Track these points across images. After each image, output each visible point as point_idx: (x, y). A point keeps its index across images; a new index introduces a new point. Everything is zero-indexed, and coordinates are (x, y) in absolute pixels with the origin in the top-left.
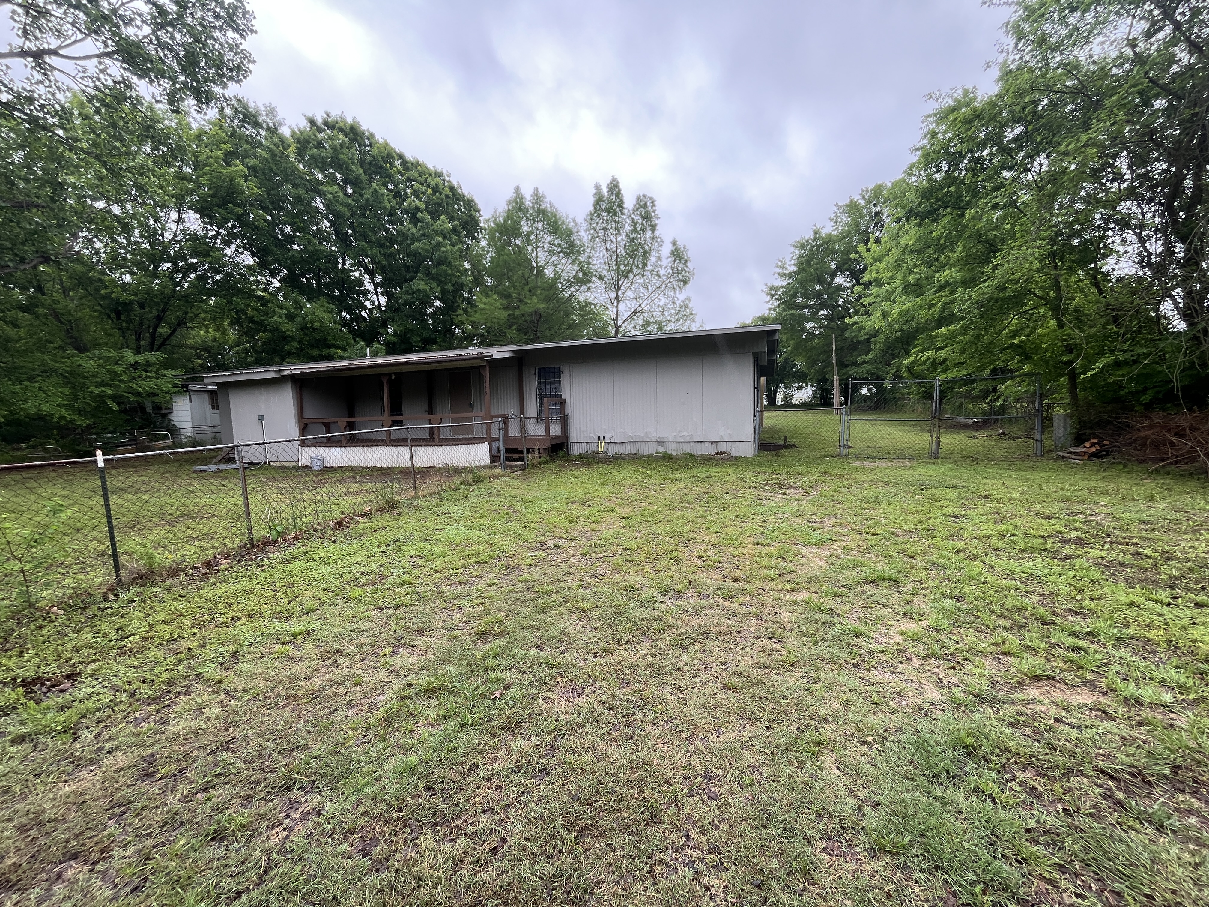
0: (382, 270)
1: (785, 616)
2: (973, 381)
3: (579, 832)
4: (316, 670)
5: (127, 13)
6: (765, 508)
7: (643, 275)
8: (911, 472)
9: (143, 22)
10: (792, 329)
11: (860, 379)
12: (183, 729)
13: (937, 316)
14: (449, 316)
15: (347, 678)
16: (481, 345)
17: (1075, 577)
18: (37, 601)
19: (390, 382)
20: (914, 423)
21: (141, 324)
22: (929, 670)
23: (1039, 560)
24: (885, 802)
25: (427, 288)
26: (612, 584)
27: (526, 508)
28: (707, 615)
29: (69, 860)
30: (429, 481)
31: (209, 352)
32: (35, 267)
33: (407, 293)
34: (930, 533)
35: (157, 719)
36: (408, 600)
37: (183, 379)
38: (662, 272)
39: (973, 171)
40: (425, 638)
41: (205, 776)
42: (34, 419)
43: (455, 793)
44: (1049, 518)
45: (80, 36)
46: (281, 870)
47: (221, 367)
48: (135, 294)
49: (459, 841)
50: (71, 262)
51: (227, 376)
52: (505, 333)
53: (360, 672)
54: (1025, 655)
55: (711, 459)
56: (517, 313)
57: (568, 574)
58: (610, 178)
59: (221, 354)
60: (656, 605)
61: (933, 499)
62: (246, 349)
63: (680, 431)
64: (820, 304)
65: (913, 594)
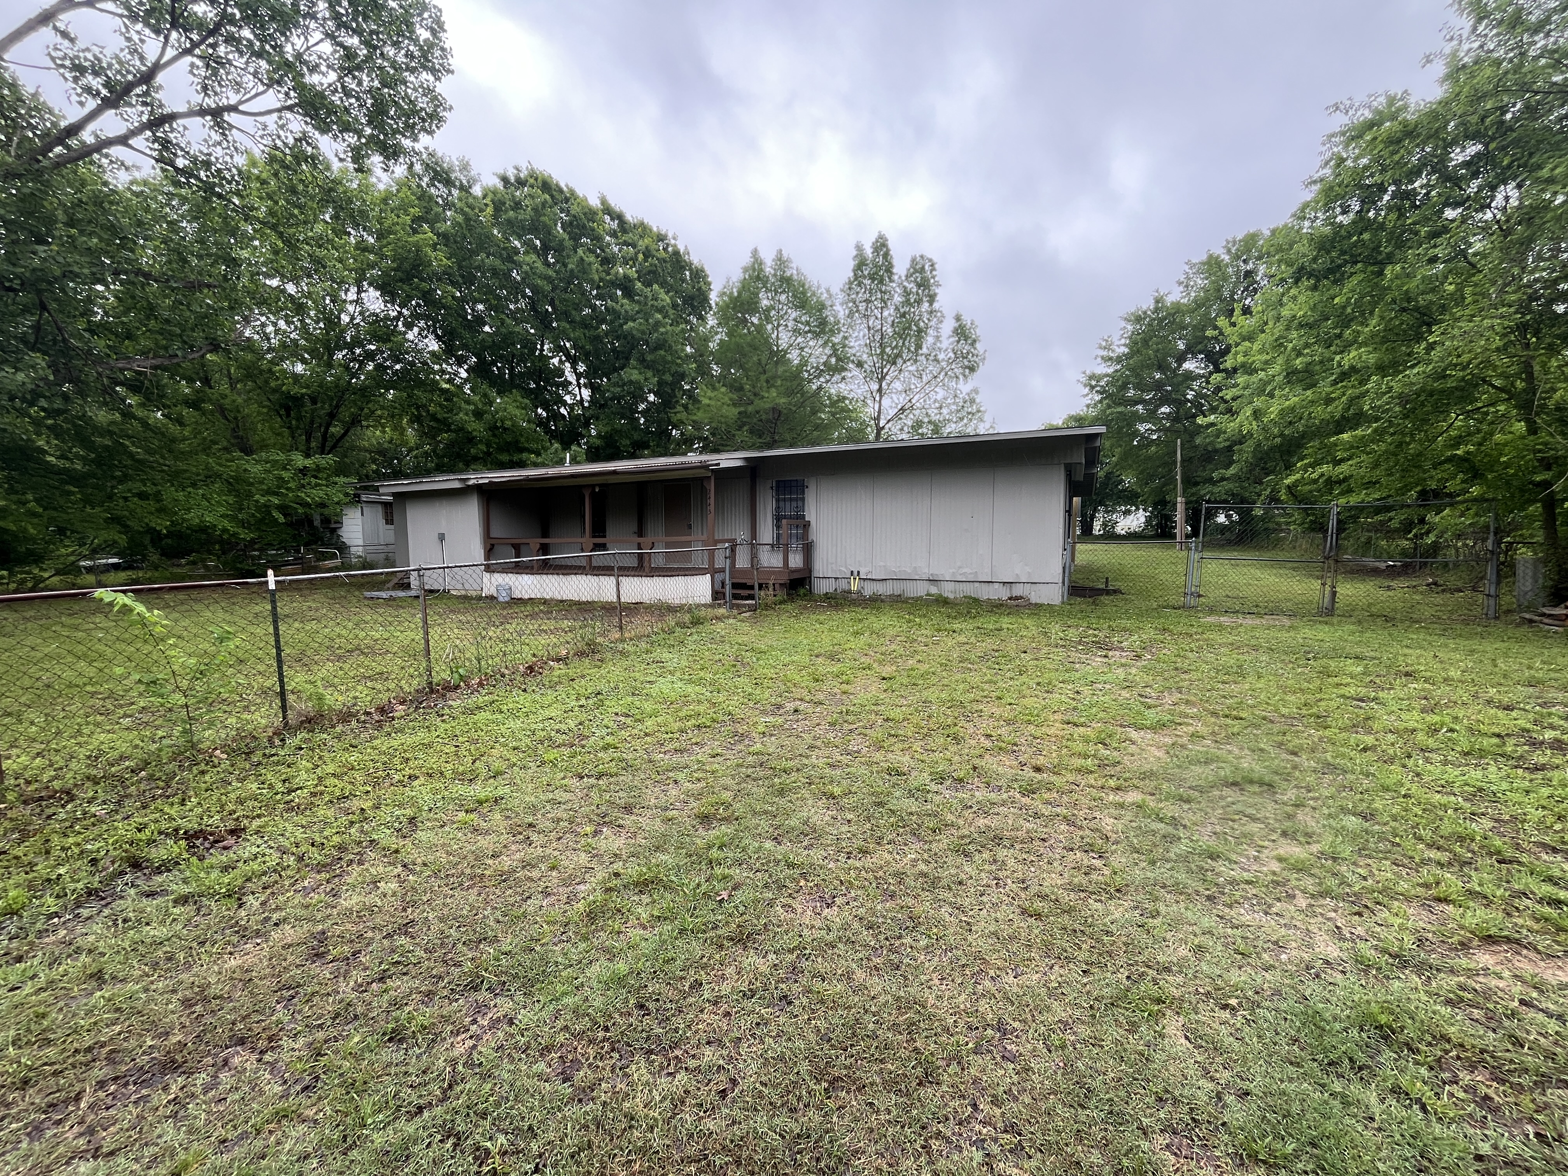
0: (586, 356)
1: (1108, 823)
2: (1388, 509)
3: (831, 1083)
4: (505, 846)
5: (312, 58)
6: (1078, 675)
7: (916, 361)
8: (1292, 634)
9: (328, 67)
10: (1118, 433)
11: (1216, 502)
12: (357, 904)
13: (1338, 416)
14: (666, 413)
15: (543, 859)
16: (704, 450)
17: (1551, 796)
18: (200, 741)
19: (593, 495)
20: (1296, 565)
21: (312, 422)
22: (1321, 914)
23: (1492, 769)
24: (1256, 1091)
25: (641, 378)
26: (870, 764)
27: (758, 659)
28: (998, 814)
29: (236, 1045)
30: (637, 621)
31: (385, 456)
32: (203, 356)
33: (616, 385)
34: (1321, 721)
35: (328, 890)
36: (613, 768)
37: (356, 488)
38: (941, 356)
39: (1399, 210)
40: (633, 817)
41: (381, 963)
42: (196, 532)
43: (673, 1015)
44: (1508, 708)
45: (261, 88)
46: (468, 1087)
47: (397, 474)
48: (307, 387)
49: (678, 1077)
50: (242, 350)
51: (405, 485)
52: (734, 435)
53: (556, 853)
54: (1471, 904)
55: (1001, 605)
56: (750, 409)
57: (811, 747)
58: (876, 235)
59: (397, 458)
60: (930, 796)
61: (1326, 673)
62: (426, 452)
63: (960, 567)
64: (1160, 399)
65: (1297, 806)
